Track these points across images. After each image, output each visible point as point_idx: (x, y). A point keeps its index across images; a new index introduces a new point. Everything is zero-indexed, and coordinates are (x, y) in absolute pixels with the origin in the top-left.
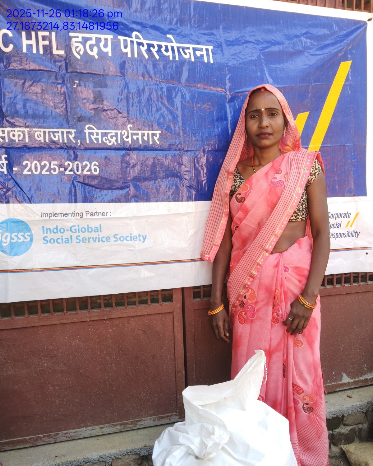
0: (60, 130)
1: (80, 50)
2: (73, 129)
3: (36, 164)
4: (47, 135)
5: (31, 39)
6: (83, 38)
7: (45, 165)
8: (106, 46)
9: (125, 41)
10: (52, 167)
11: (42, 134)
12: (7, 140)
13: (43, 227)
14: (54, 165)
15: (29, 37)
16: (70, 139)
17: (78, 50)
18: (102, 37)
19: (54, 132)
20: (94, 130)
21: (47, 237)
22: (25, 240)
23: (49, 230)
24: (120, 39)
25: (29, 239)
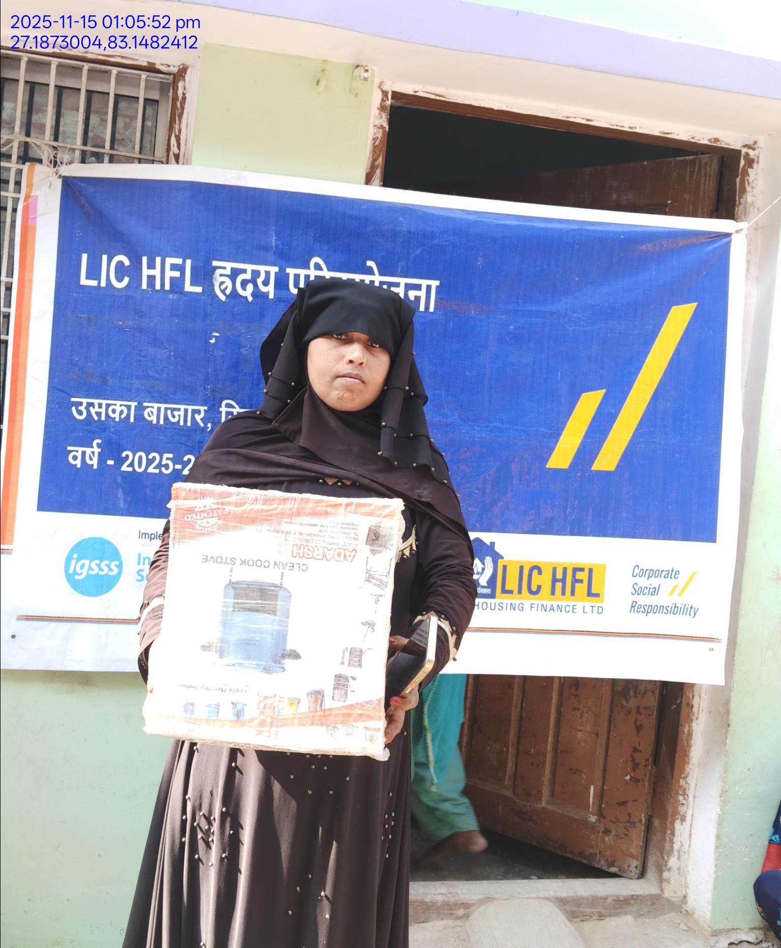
0: (183, 407)
1: (226, 288)
2: (202, 405)
3: (140, 457)
4: (162, 413)
5: (154, 268)
6: (233, 270)
7: (154, 458)
8: (266, 283)
9: (297, 277)
10: (164, 462)
11: (155, 411)
12: (103, 418)
13: (140, 555)
14: (167, 459)
15: (151, 266)
16: (196, 420)
17: (223, 287)
18: (262, 269)
19: (173, 410)
20: (235, 408)
21: (143, 570)
22: (111, 573)
23: (147, 561)
24: (288, 274)
25: (116, 571)
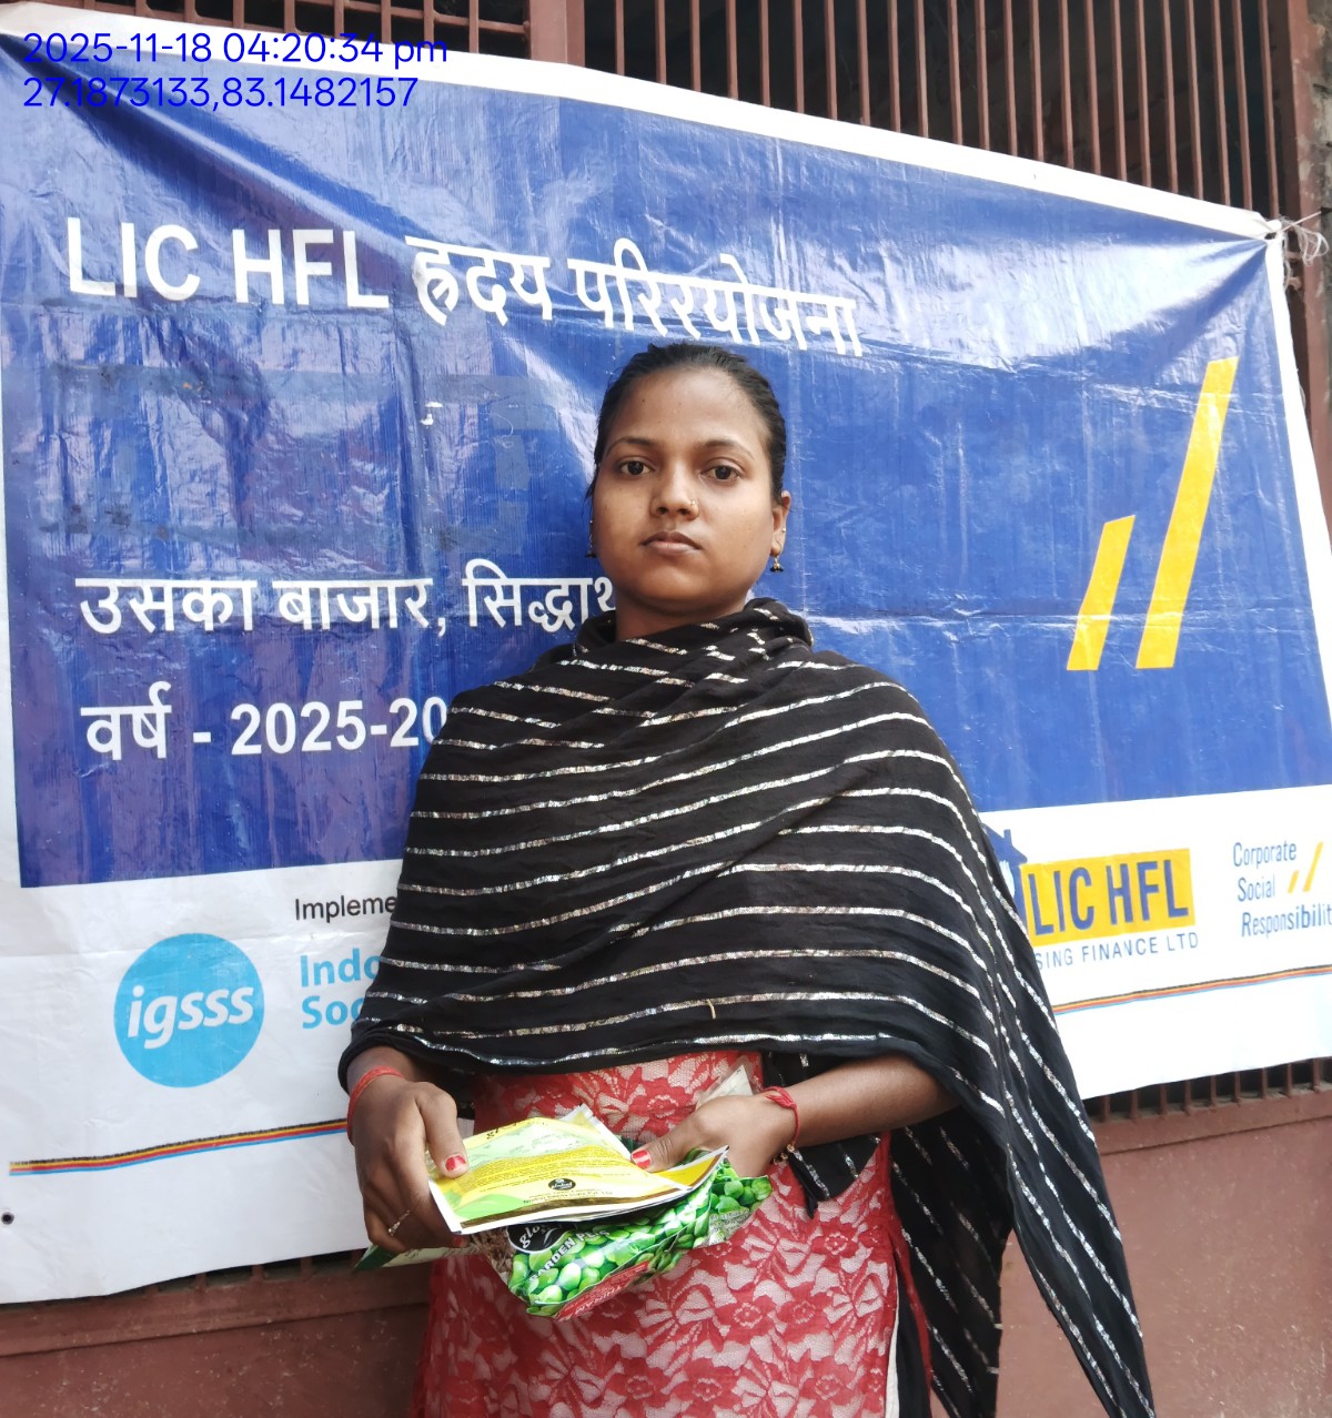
0: (374, 585)
1: (445, 295)
2: (423, 575)
3: (280, 717)
4: (324, 602)
6: (453, 256)
8: (530, 285)
9: (591, 280)
10: (342, 721)
11: (306, 600)
12: (169, 624)
13: (304, 960)
14: (350, 713)
15: (258, 249)
16: (411, 616)
17: (437, 293)
18: (519, 260)
19: (350, 593)
20: (497, 576)
21: (316, 998)
22: (234, 1020)
23: (324, 972)
24: (574, 270)
25: (248, 1011)
